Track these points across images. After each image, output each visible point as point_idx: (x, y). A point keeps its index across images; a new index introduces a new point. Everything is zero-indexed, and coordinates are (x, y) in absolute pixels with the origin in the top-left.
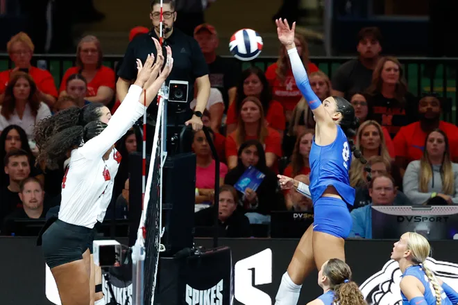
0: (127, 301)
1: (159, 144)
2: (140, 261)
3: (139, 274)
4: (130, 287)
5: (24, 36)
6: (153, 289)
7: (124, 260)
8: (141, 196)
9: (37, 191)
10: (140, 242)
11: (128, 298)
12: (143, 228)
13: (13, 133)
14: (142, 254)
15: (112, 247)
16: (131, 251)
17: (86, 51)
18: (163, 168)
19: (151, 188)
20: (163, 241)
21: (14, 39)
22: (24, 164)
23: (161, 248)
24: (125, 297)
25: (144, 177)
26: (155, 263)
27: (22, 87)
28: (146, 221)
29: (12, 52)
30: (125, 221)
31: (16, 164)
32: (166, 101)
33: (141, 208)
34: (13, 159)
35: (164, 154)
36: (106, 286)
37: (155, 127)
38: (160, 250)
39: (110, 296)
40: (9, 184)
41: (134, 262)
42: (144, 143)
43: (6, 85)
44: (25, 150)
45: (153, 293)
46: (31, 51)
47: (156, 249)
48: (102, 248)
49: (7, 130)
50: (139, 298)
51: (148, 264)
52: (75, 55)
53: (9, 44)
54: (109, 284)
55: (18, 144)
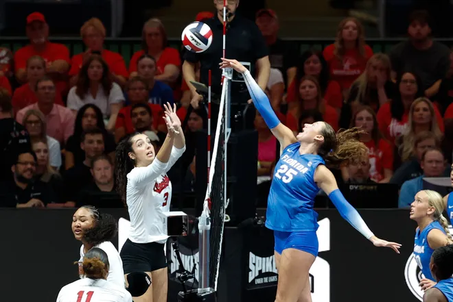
0: (194, 268)
1: (223, 122)
2: (206, 231)
3: (205, 243)
4: (197, 255)
5: (97, 22)
6: (219, 257)
7: (191, 230)
8: (206, 170)
10: (206, 213)
11: (195, 265)
12: (208, 200)
13: (90, 111)
14: (208, 224)
15: (180, 218)
16: (198, 222)
18: (228, 144)
19: (216, 163)
20: (228, 211)
21: (87, 24)
22: (99, 142)
23: (226, 218)
24: (192, 265)
25: (209, 152)
26: (220, 232)
27: (95, 69)
28: (212, 193)
29: (85, 36)
30: (192, 193)
31: (91, 142)
32: (229, 81)
33: (207, 181)
34: (89, 137)
35: (228, 130)
36: (175, 254)
38: (225, 220)
39: (178, 264)
40: (84, 159)
41: (200, 231)
42: (209, 120)
43: (80, 67)
44: (100, 128)
45: (219, 260)
46: (103, 35)
47: (220, 219)
48: (170, 219)
49: (83, 109)
50: (206, 265)
51: (214, 233)
52: (142, 39)
53: (82, 29)
54: (177, 252)
55: (94, 122)
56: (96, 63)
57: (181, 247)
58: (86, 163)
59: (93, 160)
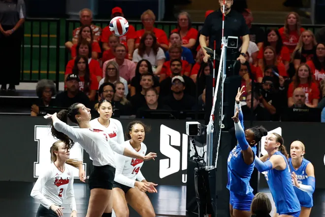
0: (204, 155)
1: (222, 71)
2: (211, 133)
3: (210, 140)
4: (206, 147)
5: (150, 12)
6: (218, 148)
7: (202, 132)
8: (212, 98)
9: (153, 95)
10: (211, 123)
11: (204, 153)
12: (212, 115)
13: (144, 63)
14: (212, 129)
15: (197, 125)
16: (206, 128)
17: (182, 20)
18: (224, 83)
19: (217, 94)
20: (223, 122)
21: (144, 13)
22: (149, 80)
23: (222, 126)
24: (203, 153)
25: (214, 88)
26: (219, 134)
27: (149, 40)
28: (214, 111)
29: (143, 20)
30: (203, 111)
31: (145, 80)
32: (226, 47)
33: (212, 105)
34: (144, 77)
35: (224, 76)
36: (193, 146)
37: (219, 61)
38: (222, 127)
39: (195, 152)
40: (141, 90)
41: (208, 133)
42: (214, 69)
43: (140, 38)
44: (150, 72)
45: (218, 150)
46: (153, 19)
47: (219, 127)
48: (190, 126)
49: (140, 62)
50: (210, 153)
51: (215, 134)
52: (177, 22)
53: (142, 16)
54: (194, 145)
55: (146, 69)
56: (149, 36)
57: (196, 143)
58: (142, 93)
59: (147, 90)
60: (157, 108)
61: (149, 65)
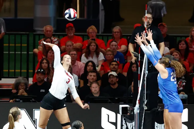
0: (132, 128)
1: (145, 68)
2: (137, 113)
3: (137, 118)
4: (134, 123)
5: (93, 27)
6: (142, 124)
7: (131, 113)
8: (138, 88)
10: (137, 105)
11: (133, 127)
12: (138, 100)
13: (90, 64)
14: (138, 110)
15: (127, 108)
16: (134, 109)
17: (115, 32)
18: (146, 77)
19: (142, 85)
20: (146, 105)
21: (89, 28)
22: (94, 76)
23: (146, 108)
24: (132, 127)
25: (139, 81)
26: (143, 114)
28: (140, 98)
29: (88, 33)
30: (132, 97)
31: (91, 76)
33: (138, 93)
34: (90, 74)
35: (147, 72)
36: (124, 122)
37: (143, 62)
38: (145, 109)
39: (126, 126)
40: (88, 83)
41: (135, 113)
43: (87, 45)
45: (142, 125)
46: (96, 33)
47: (143, 108)
48: (123, 108)
50: (137, 127)
51: (140, 114)
53: (87, 30)
54: (125, 122)
55: (92, 68)
58: (88, 85)
60: (99, 96)
61: (94, 65)
